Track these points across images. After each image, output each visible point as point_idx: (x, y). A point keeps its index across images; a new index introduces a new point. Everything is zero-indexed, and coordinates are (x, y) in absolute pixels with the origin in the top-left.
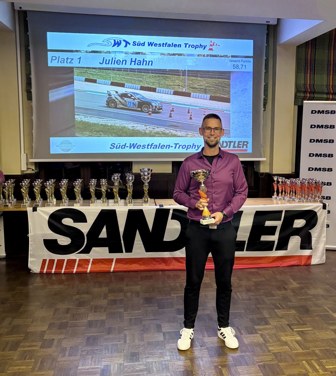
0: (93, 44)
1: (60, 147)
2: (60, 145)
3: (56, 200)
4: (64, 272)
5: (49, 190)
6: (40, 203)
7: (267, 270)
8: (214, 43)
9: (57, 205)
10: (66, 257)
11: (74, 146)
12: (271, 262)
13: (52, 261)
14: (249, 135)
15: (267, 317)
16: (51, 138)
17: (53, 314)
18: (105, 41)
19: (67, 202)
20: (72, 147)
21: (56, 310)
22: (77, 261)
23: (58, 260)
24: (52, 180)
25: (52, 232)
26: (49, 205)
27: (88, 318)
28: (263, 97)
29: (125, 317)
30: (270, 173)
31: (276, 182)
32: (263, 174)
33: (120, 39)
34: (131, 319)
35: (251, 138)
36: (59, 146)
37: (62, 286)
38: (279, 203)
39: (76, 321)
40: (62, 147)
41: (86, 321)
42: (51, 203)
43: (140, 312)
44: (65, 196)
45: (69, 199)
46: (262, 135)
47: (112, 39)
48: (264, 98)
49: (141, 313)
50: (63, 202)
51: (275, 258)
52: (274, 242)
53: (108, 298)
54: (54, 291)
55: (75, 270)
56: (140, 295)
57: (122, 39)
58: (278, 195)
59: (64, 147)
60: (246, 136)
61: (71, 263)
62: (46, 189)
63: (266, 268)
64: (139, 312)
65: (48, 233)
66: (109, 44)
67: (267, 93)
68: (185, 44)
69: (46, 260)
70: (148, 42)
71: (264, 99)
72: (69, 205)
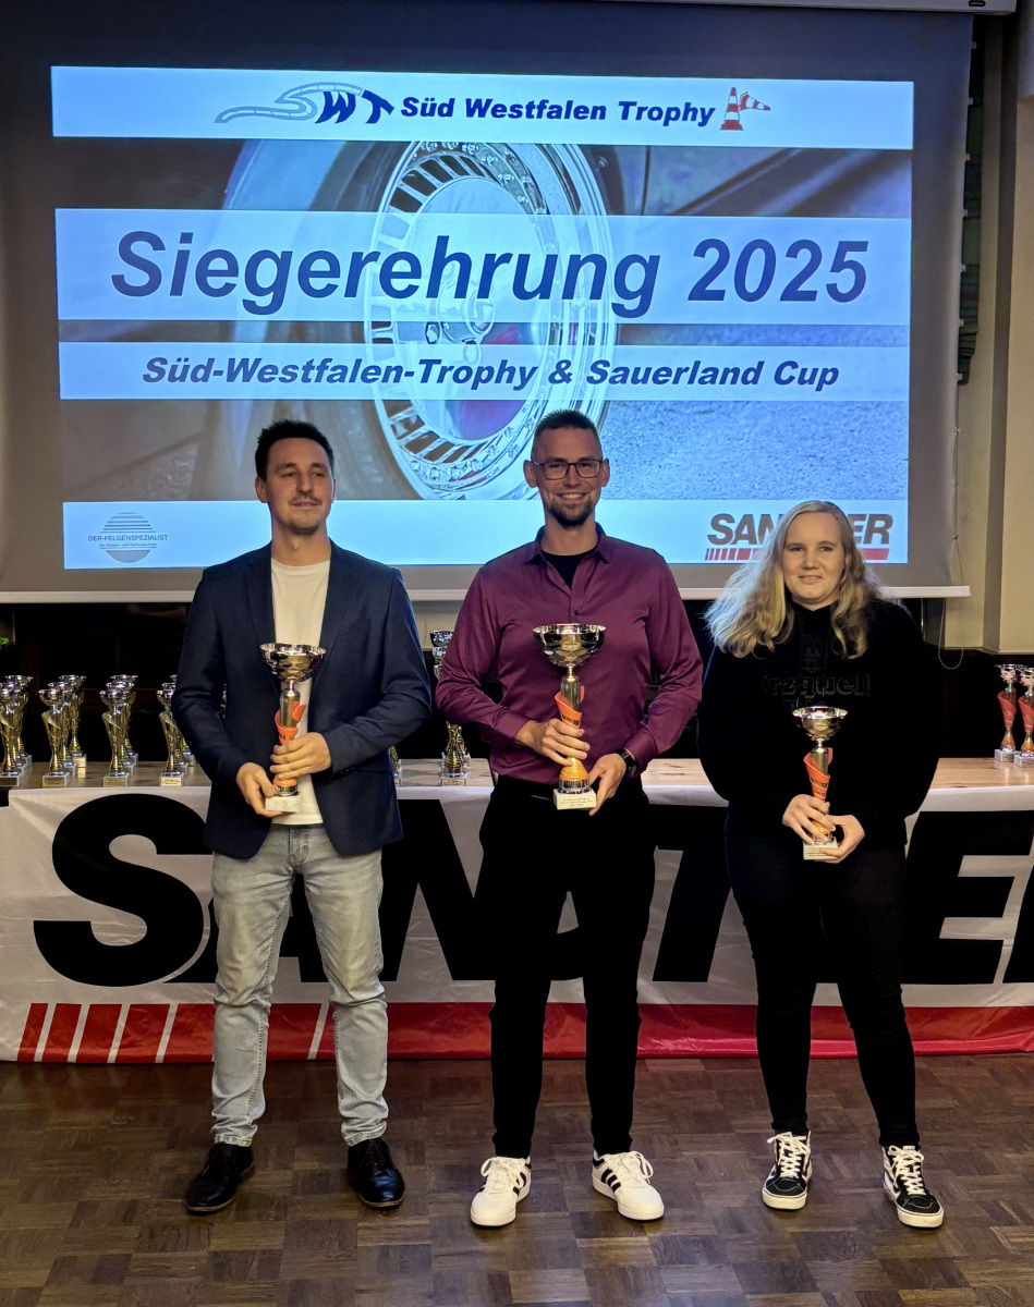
0: (238, 112)
1: (103, 542)
2: (103, 535)
3: (88, 760)
4: (118, 1057)
5: (56, 718)
6: (20, 771)
7: (969, 1064)
8: (745, 98)
9: (92, 780)
10: (126, 996)
11: (161, 537)
12: (985, 1033)
13: (67, 1013)
14: (893, 486)
15: (956, 1254)
16: (66, 505)
17: (71, 1224)
18: (286, 98)
19: (132, 767)
20: (152, 542)
21: (84, 1208)
22: (173, 1011)
23: (92, 1007)
24: (73, 678)
25: (66, 892)
26: (57, 782)
27: (214, 1241)
28: (954, 323)
29: (364, 1239)
30: (990, 649)
31: (1010, 689)
32: (954, 654)
33: (349, 89)
34: (385, 1251)
35: (903, 498)
36: (100, 538)
37: (108, 1115)
38: (1024, 778)
39: (164, 1254)
40: (113, 543)
41: (203, 1253)
42: (68, 773)
43: (425, 1221)
44: (122, 746)
45: (140, 759)
46: (954, 489)
47: (315, 88)
48: (960, 328)
49: (427, 1226)
50: (113, 768)
51: (1001, 1014)
52: (999, 944)
53: (296, 1164)
54: (77, 1133)
55: (161, 1052)
56: (427, 1154)
57: (358, 88)
58: (1018, 745)
59: (121, 543)
60: (880, 494)
61: (144, 1020)
62: (44, 715)
63: (964, 1058)
64: (422, 1222)
65: (51, 894)
66: (303, 108)
67: (976, 309)
68: (621, 104)
69: (45, 1006)
70: (468, 101)
71: (960, 335)
72: (139, 783)
